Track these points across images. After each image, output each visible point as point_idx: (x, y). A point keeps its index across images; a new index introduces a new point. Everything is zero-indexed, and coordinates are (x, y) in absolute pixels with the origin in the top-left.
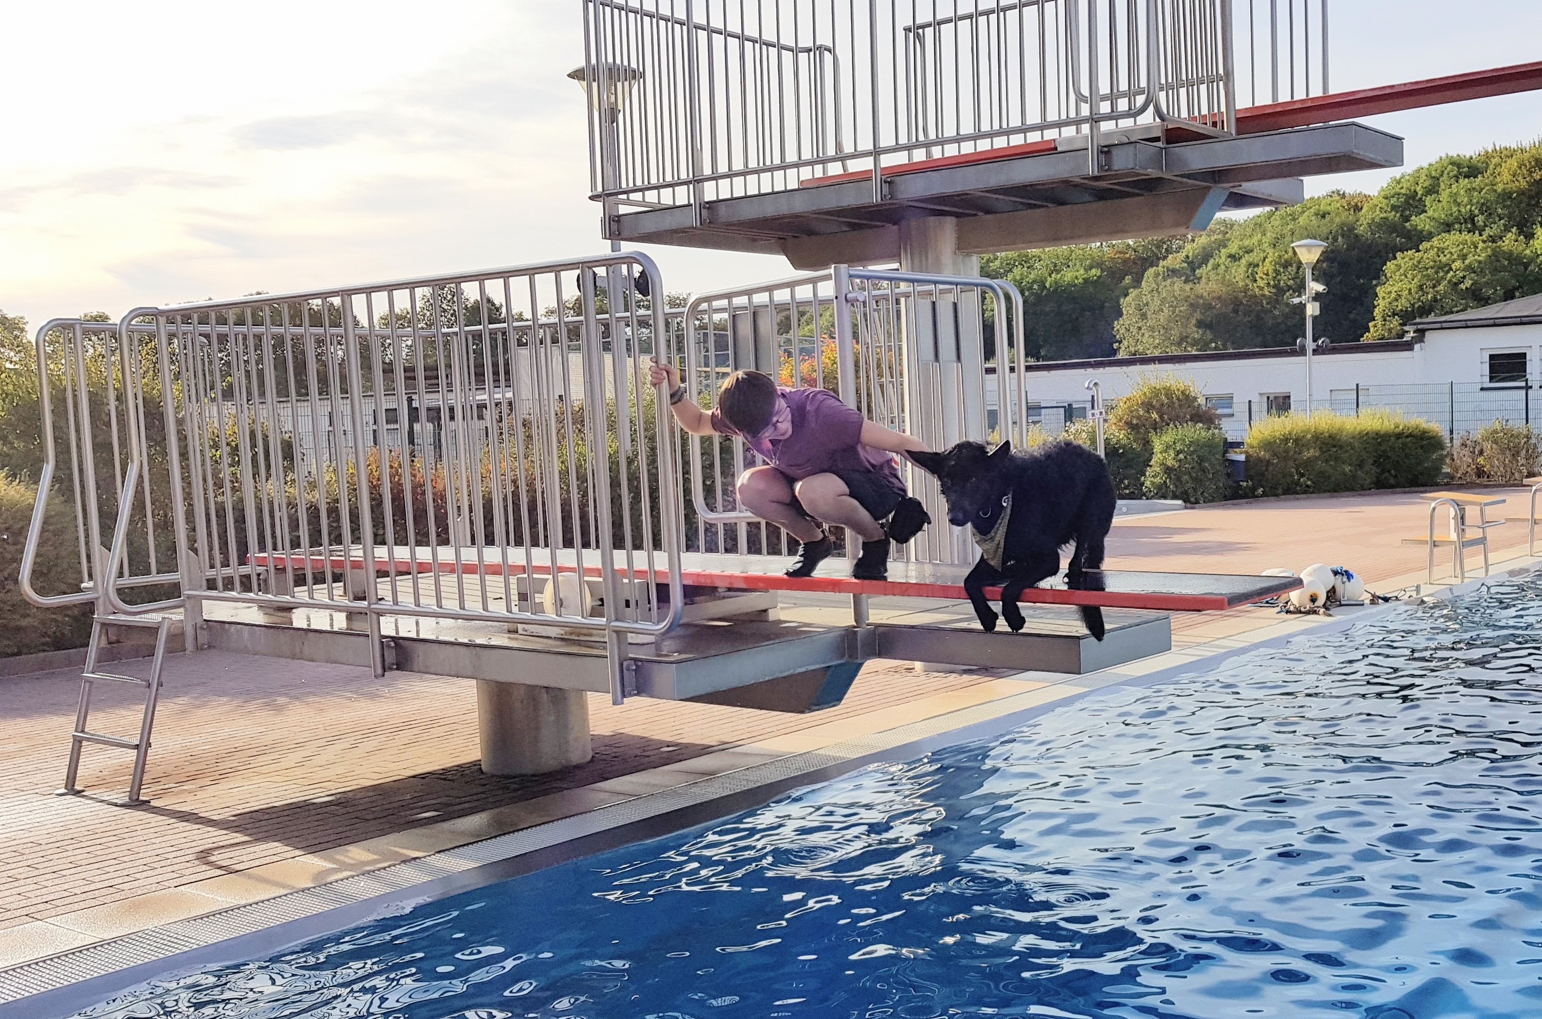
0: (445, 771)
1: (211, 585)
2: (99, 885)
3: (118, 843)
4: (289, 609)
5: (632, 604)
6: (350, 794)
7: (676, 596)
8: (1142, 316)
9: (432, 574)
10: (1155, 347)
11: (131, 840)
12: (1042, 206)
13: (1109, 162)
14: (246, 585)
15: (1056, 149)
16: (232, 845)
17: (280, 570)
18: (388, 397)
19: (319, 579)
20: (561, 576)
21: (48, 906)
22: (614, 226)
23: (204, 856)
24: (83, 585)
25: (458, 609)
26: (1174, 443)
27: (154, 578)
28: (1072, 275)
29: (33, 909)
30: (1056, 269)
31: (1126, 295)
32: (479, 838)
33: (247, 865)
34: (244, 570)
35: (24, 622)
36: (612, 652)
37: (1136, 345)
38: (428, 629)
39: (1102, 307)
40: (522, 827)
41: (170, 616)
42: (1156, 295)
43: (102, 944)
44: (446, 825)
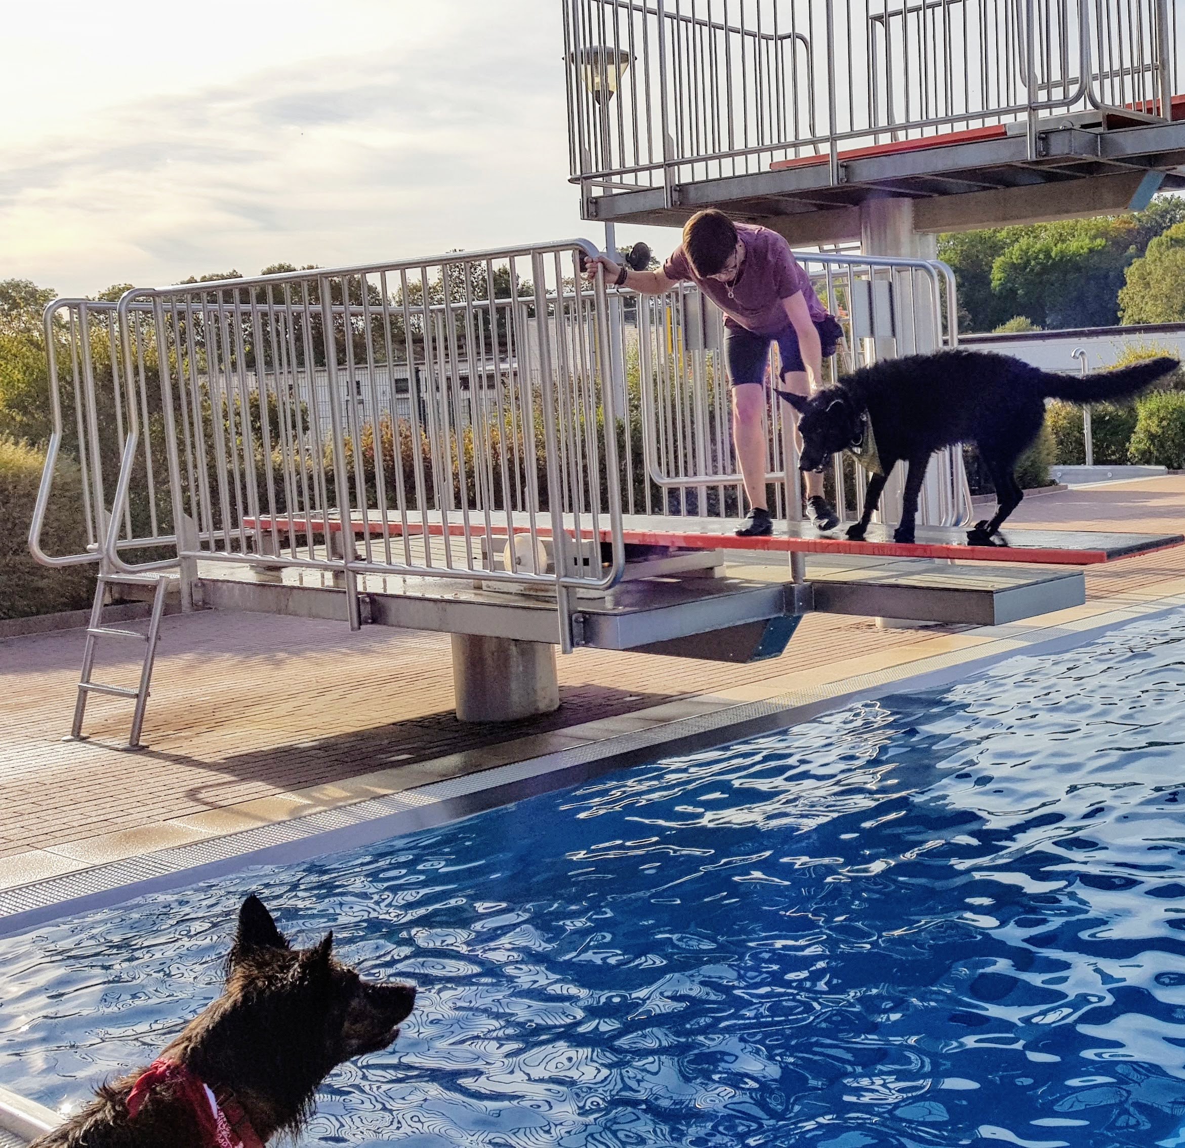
0: (424, 719)
1: (205, 546)
2: (95, 819)
3: (116, 783)
4: (277, 568)
5: (580, 562)
6: (333, 740)
7: (619, 554)
8: (1145, 284)
9: (422, 536)
10: (1158, 316)
11: (128, 780)
12: (991, 188)
13: (1047, 147)
14: (236, 546)
15: (1005, 133)
16: (219, 784)
17: (267, 533)
18: (397, 368)
19: (302, 541)
20: (517, 538)
21: (48, 837)
22: (592, 208)
23: (192, 794)
24: (89, 547)
25: (425, 567)
26: (1158, 410)
27: (155, 540)
28: (1078, 245)
29: (34, 840)
30: (1062, 239)
31: (1130, 264)
32: (446, 777)
33: (230, 802)
34: (236, 533)
35: (42, 584)
36: (561, 606)
37: (1139, 314)
38: (395, 586)
39: (1106, 277)
40: (486, 767)
41: (167, 575)
42: (1158, 264)
43: (94, 868)
44: (415, 767)
